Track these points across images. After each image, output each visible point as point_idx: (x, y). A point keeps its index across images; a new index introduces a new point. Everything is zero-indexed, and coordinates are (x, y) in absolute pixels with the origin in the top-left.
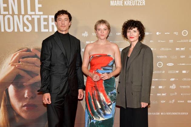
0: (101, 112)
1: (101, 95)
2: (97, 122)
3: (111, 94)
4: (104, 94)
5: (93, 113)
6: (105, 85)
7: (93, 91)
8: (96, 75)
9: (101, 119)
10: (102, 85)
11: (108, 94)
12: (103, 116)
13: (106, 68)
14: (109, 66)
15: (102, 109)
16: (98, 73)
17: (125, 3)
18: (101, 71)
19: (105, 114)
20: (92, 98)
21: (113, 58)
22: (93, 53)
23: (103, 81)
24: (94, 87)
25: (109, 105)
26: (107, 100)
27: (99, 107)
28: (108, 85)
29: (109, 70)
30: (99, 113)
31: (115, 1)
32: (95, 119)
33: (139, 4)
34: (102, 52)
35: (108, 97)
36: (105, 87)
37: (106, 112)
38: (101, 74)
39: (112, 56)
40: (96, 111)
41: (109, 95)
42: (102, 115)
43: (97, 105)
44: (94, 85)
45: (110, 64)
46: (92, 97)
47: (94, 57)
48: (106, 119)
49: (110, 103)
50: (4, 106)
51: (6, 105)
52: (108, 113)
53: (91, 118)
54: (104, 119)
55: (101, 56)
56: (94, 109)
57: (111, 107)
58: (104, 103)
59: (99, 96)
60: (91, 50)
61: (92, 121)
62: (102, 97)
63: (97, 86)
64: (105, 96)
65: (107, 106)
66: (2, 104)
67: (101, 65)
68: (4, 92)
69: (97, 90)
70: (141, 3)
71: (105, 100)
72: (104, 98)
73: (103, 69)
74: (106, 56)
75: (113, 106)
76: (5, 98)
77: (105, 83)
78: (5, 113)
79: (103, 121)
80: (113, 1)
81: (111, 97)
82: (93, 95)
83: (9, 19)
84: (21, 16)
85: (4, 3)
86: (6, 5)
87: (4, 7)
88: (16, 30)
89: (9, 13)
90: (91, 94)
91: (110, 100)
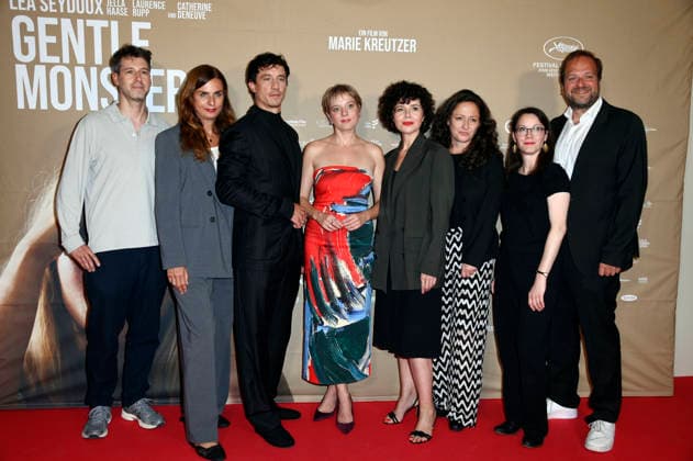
0: (342, 306)
1: (342, 266)
2: (332, 331)
3: (366, 262)
4: (348, 263)
5: (323, 311)
6: (351, 242)
7: (322, 257)
8: (331, 218)
9: (342, 323)
10: (344, 242)
11: (357, 263)
12: (347, 317)
13: (354, 200)
14: (361, 197)
15: (344, 299)
16: (334, 212)
18: (342, 209)
19: (351, 312)
20: (319, 274)
21: (371, 177)
22: (324, 164)
23: (348, 234)
24: (325, 246)
25: (361, 290)
26: (355, 277)
27: (337, 294)
28: (359, 242)
29: (360, 204)
30: (337, 310)
31: (341, 39)
32: (326, 323)
33: (402, 48)
35: (358, 270)
36: (352, 247)
37: (353, 305)
38: (342, 215)
39: (368, 173)
40: (328, 304)
41: (361, 264)
42: (344, 313)
43: (331, 289)
44: (324, 243)
45: (364, 193)
46: (319, 271)
47: (328, 174)
48: (353, 322)
49: (362, 285)
50: (46, 307)
51: (52, 305)
52: (357, 307)
53: (316, 322)
54: (349, 323)
55: (343, 171)
56: (325, 299)
57: (364, 293)
58: (348, 284)
59: (336, 270)
60: (321, 156)
61: (319, 329)
62: (344, 271)
63: (333, 244)
64: (351, 268)
65: (356, 292)
66: (41, 301)
67: (342, 194)
68: (47, 270)
69: (332, 254)
70: (406, 46)
71: (351, 278)
72: (349, 273)
73: (348, 203)
74: (355, 171)
75: (368, 292)
77: (350, 237)
78: (48, 326)
79: (345, 327)
80: (336, 39)
81: (365, 271)
82: (321, 266)
83: (60, 76)
84: (93, 71)
85: (48, 34)
86: (53, 39)
87: (49, 45)
88: (79, 107)
89: (61, 59)
90: (316, 263)
91: (363, 277)
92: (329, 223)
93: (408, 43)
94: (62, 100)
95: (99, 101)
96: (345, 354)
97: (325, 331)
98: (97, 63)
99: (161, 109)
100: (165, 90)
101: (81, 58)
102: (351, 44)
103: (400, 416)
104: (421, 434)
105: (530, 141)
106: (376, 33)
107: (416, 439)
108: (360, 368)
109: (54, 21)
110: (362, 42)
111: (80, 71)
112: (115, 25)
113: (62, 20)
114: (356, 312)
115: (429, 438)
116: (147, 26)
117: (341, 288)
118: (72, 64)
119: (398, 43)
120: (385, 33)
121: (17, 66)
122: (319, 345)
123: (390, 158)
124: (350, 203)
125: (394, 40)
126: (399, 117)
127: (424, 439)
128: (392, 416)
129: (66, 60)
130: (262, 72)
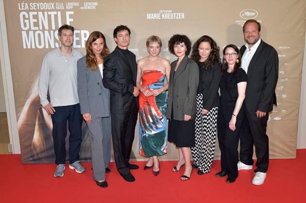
0: (153, 126)
1: (153, 110)
2: (150, 136)
3: (163, 108)
5: (146, 127)
6: (156, 100)
7: (145, 106)
8: (147, 91)
9: (153, 132)
10: (153, 100)
11: (159, 109)
12: (155, 130)
14: (160, 82)
15: (154, 123)
16: (149, 89)
17: (163, 16)
18: (152, 87)
19: (157, 128)
20: (144, 113)
21: (164, 74)
25: (161, 119)
26: (158, 114)
27: (151, 121)
28: (160, 100)
29: (159, 85)
30: (151, 127)
31: (152, 14)
32: (147, 132)
33: (178, 17)
34: (152, 68)
35: (159, 112)
36: (157, 102)
37: (158, 125)
38: (152, 90)
39: (163, 72)
40: (148, 125)
41: (161, 109)
42: (154, 128)
43: (149, 119)
45: (161, 80)
46: (144, 111)
47: (145, 73)
48: (158, 132)
49: (161, 117)
50: (39, 125)
51: (41, 124)
52: (159, 126)
53: (143, 132)
54: (156, 132)
56: (146, 123)
57: (162, 120)
58: (156, 117)
59: (150, 111)
61: (144, 135)
62: (154, 112)
63: (149, 101)
64: (156, 110)
65: (159, 120)
66: (37, 123)
68: (38, 111)
69: (149, 105)
70: (180, 16)
71: (156, 115)
72: (155, 113)
74: (157, 72)
75: (164, 120)
76: (39, 117)
77: (156, 98)
78: (40, 132)
79: (155, 134)
80: (150, 15)
81: (162, 112)
82: (145, 110)
83: (39, 35)
84: (52, 32)
85: (34, 18)
86: (35, 20)
87: (34, 23)
88: (47, 47)
89: (39, 28)
90: (143, 109)
91: (161, 114)
92: (146, 93)
93: (181, 15)
94: (40, 44)
95: (55, 44)
96: (155, 144)
97: (147, 136)
98: (53, 29)
99: (79, 46)
100: (80, 38)
101: (47, 27)
102: (156, 16)
103: (178, 168)
104: (186, 177)
105: (231, 59)
106: (167, 11)
107: (184, 179)
108: (162, 150)
109: (35, 13)
110: (161, 15)
111: (47, 33)
112: (59, 13)
113: (39, 13)
114: (159, 128)
115: (189, 178)
116: (72, 13)
117: (153, 119)
118: (44, 30)
119: (176, 15)
120: (171, 11)
121: (23, 32)
122: (145, 141)
123: (173, 65)
124: (155, 85)
125: (175, 14)
126: (176, 49)
127: (187, 179)
128: (175, 168)
129: (41, 28)
130: (119, 34)
